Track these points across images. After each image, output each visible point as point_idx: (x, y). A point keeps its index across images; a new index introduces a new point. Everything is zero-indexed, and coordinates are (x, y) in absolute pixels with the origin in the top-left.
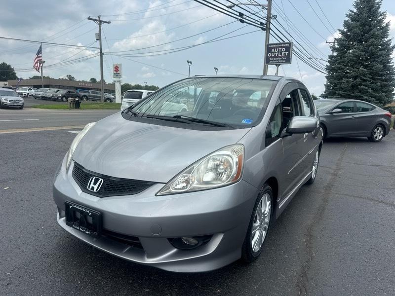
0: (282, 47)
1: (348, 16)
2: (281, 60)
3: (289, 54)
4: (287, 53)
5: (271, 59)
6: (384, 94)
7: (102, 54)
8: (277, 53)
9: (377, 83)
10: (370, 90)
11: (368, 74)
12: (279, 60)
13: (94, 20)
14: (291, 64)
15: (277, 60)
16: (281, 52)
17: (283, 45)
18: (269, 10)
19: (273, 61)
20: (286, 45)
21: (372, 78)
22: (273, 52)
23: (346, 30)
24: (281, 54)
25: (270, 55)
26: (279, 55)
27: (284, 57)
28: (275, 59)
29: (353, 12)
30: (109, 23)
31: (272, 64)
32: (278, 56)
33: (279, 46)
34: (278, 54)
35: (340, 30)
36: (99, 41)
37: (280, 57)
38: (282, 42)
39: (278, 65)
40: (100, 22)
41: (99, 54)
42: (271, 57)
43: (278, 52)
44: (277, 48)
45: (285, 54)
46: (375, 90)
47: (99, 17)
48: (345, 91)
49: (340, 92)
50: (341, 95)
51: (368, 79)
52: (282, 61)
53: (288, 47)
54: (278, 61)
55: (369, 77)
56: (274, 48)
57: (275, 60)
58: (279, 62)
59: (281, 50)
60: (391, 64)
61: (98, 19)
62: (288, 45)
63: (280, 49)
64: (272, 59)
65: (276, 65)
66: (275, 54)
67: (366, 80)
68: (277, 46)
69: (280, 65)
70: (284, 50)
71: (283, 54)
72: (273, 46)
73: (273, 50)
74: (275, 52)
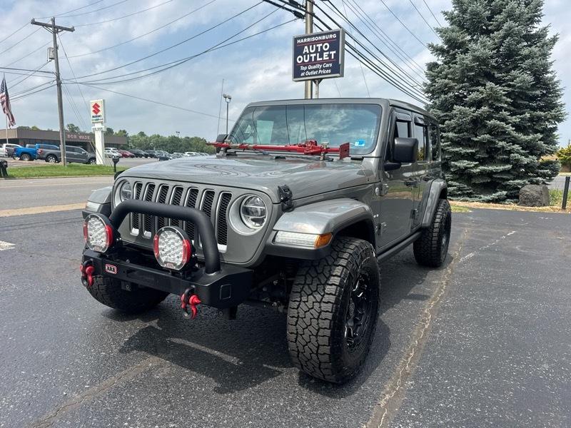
0: (323, 42)
2: (322, 69)
3: (337, 56)
4: (333, 53)
5: (303, 68)
6: (539, 136)
7: (60, 83)
8: (313, 55)
9: (524, 113)
10: (510, 129)
11: (504, 95)
12: (318, 69)
13: (43, 25)
14: (342, 76)
15: (315, 70)
16: (322, 51)
17: (324, 37)
19: (308, 73)
20: (331, 36)
21: (512, 104)
22: (306, 54)
23: (456, 12)
24: (321, 56)
25: (300, 59)
26: (318, 59)
27: (327, 62)
28: (310, 67)
30: (72, 30)
31: (306, 77)
32: (316, 62)
33: (317, 39)
34: (315, 57)
35: (445, 13)
36: (53, 61)
37: (321, 63)
38: (325, 29)
39: (317, 81)
40: (56, 29)
41: (55, 82)
42: (304, 64)
43: (316, 52)
44: (313, 43)
45: (330, 56)
46: (518, 128)
47: (53, 20)
50: (451, 140)
51: (506, 105)
52: (324, 72)
53: (336, 41)
54: (315, 73)
55: (506, 102)
56: (308, 44)
57: (310, 71)
58: (318, 75)
59: (321, 47)
60: (549, 75)
61: (51, 23)
62: (335, 36)
63: (319, 46)
64: (305, 68)
65: (313, 80)
66: (311, 58)
67: (501, 109)
68: (313, 39)
69: (321, 79)
70: (326, 47)
71: (325, 57)
72: (305, 40)
73: (306, 50)
74: (310, 53)
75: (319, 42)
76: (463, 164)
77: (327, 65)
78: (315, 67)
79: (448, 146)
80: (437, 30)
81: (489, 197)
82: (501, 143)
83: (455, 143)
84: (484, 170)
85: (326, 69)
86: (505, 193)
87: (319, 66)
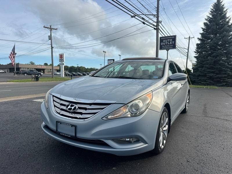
0: (170, 39)
1: (206, 20)
3: (175, 43)
4: (173, 42)
7: (52, 48)
12: (168, 47)
13: (47, 28)
14: (176, 49)
15: (167, 47)
16: (170, 42)
17: (170, 37)
18: (158, 17)
19: (165, 48)
20: (173, 37)
24: (169, 43)
25: (162, 44)
27: (171, 45)
28: (165, 46)
29: (209, 17)
30: (56, 29)
31: (164, 49)
33: (168, 38)
34: (167, 43)
35: (202, 28)
36: (50, 40)
37: (169, 45)
39: (168, 50)
40: (51, 29)
41: (51, 48)
43: (168, 41)
44: (166, 39)
45: (172, 43)
48: (210, 65)
49: (207, 66)
56: (165, 39)
58: (168, 48)
59: (169, 40)
61: (50, 27)
62: (174, 37)
64: (164, 46)
65: (166, 50)
68: (167, 38)
69: (169, 50)
70: (171, 40)
71: (171, 43)
72: (164, 38)
73: (164, 41)
74: (165, 42)
75: (169, 39)
76: (212, 75)
77: (171, 46)
78: (167, 46)
79: (206, 69)
80: (200, 34)
81: (220, 85)
82: (223, 68)
83: (208, 68)
84: (218, 77)
85: (171, 47)
86: (225, 83)
87: (168, 46)
